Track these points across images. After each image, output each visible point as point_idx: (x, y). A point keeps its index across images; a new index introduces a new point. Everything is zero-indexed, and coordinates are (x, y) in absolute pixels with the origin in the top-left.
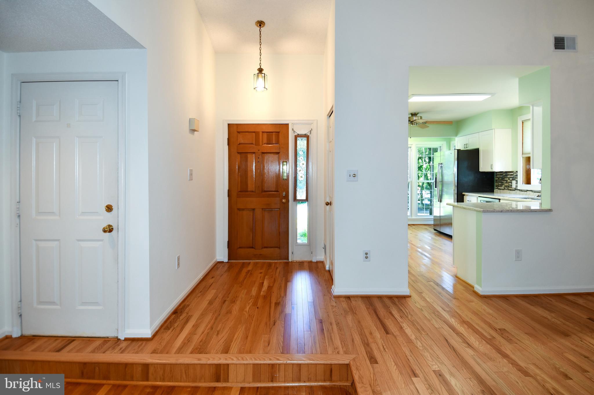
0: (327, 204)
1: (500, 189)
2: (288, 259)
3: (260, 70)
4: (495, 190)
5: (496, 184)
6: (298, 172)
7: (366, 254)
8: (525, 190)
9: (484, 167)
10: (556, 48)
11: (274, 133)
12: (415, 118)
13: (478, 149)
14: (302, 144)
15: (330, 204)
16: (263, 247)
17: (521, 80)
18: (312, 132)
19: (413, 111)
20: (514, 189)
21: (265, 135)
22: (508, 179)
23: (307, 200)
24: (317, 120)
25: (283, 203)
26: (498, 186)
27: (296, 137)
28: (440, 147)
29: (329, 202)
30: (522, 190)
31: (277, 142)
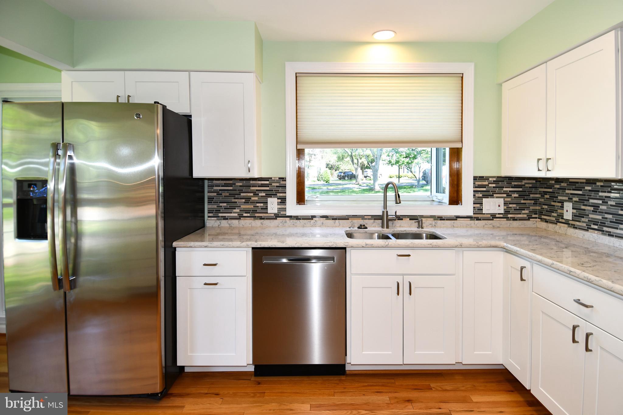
4: (210, 222)
8: (308, 216)
20: (273, 215)
22: (252, 194)
30: (298, 217)
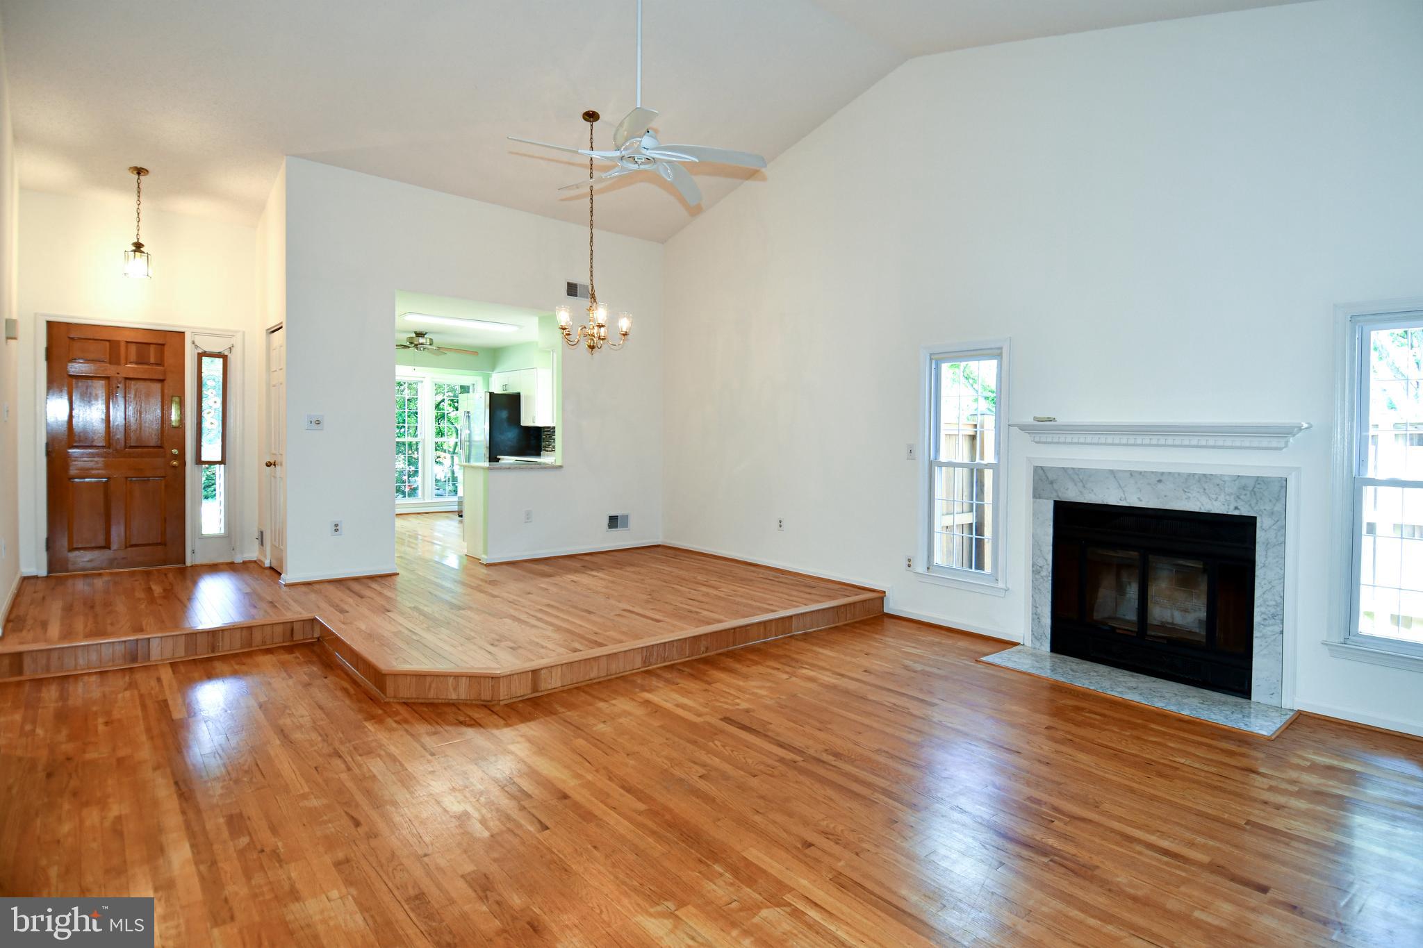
0: (269, 465)
1: (547, 451)
2: (185, 564)
3: (138, 247)
4: (542, 453)
5: (543, 444)
6: (204, 414)
7: (336, 525)
9: (526, 421)
10: (568, 295)
11: (152, 346)
12: (421, 340)
13: (519, 394)
14: (213, 368)
15: (275, 465)
16: (128, 545)
17: (540, 319)
18: (233, 349)
19: (419, 330)
21: (133, 348)
23: (222, 462)
24: (244, 332)
25: (174, 467)
26: (545, 447)
27: (201, 356)
28: (474, 384)
29: (272, 461)
31: (160, 363)
